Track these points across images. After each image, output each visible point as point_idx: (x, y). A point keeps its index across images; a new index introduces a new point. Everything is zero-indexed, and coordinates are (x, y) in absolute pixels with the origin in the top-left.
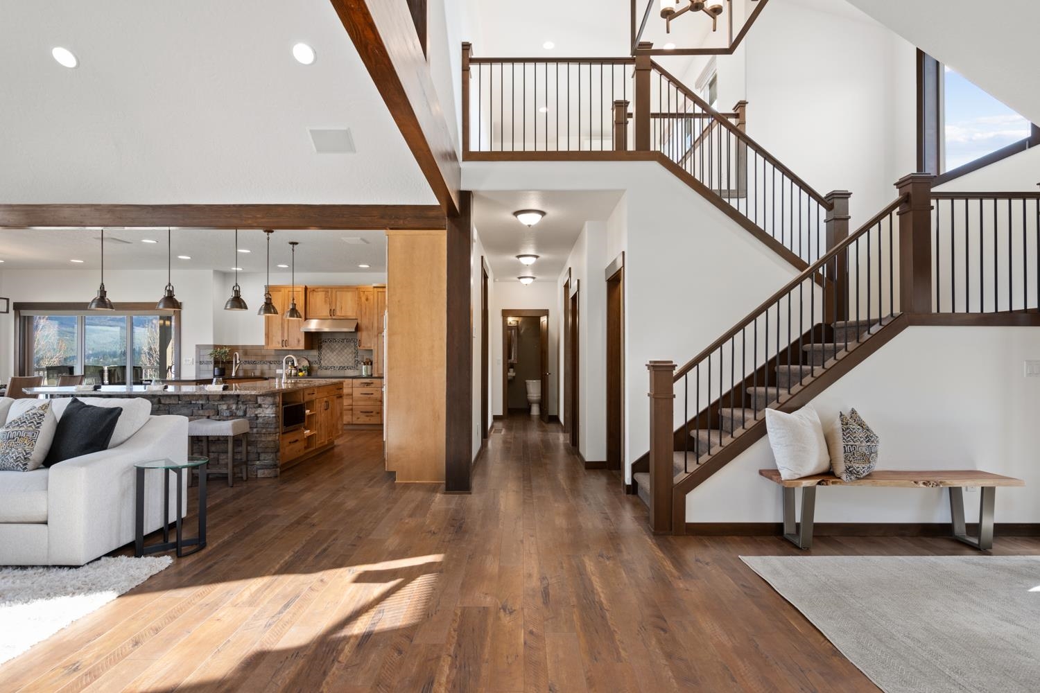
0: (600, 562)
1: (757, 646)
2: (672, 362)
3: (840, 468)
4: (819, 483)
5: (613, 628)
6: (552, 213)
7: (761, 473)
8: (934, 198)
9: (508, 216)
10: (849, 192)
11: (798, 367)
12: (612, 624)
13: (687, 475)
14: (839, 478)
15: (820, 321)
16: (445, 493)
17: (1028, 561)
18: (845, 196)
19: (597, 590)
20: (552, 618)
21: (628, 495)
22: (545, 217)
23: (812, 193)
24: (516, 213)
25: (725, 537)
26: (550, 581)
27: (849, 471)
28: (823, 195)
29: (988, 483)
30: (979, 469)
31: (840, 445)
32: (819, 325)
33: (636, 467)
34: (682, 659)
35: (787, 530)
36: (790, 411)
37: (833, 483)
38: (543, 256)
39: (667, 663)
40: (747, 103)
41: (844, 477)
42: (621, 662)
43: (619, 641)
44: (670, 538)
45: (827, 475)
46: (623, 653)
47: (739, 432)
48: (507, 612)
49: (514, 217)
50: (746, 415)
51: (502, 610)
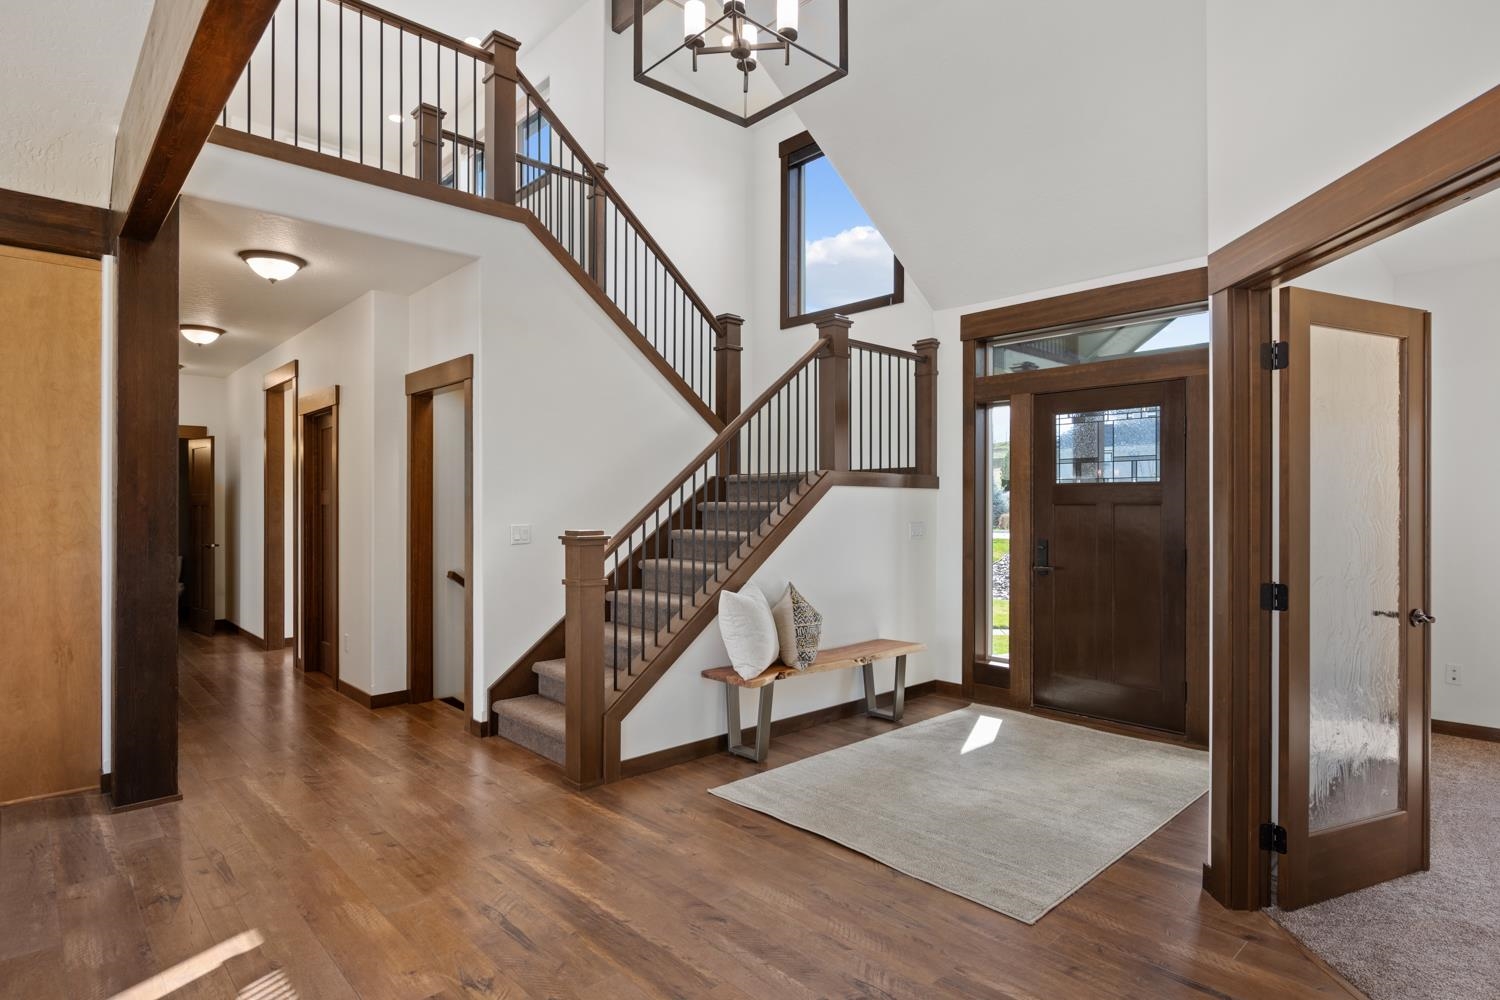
0: (544, 853)
1: (827, 897)
2: (602, 533)
3: (792, 657)
4: (777, 678)
5: (660, 943)
6: (319, 264)
7: (705, 674)
8: (856, 347)
9: (226, 256)
10: (742, 318)
11: (690, 531)
12: (653, 939)
13: (618, 694)
14: (791, 668)
15: (714, 474)
16: (116, 812)
17: (935, 724)
18: (738, 322)
19: (584, 898)
20: (562, 966)
21: (484, 739)
22: (304, 269)
23: (705, 313)
24: (245, 254)
25: (667, 769)
26: (499, 910)
27: (802, 657)
28: (715, 315)
29: (900, 652)
30: (882, 636)
31: (791, 627)
32: (713, 479)
33: (496, 693)
34: (774, 949)
35: (733, 742)
36: (736, 589)
37: (789, 674)
38: (233, 332)
39: (765, 961)
40: (607, 169)
41: (798, 665)
42: (715, 986)
43: (683, 958)
44: (605, 788)
45: (780, 665)
46: (706, 974)
47: (677, 624)
48: (483, 988)
49: (239, 261)
50: (672, 600)
51: (469, 989)
